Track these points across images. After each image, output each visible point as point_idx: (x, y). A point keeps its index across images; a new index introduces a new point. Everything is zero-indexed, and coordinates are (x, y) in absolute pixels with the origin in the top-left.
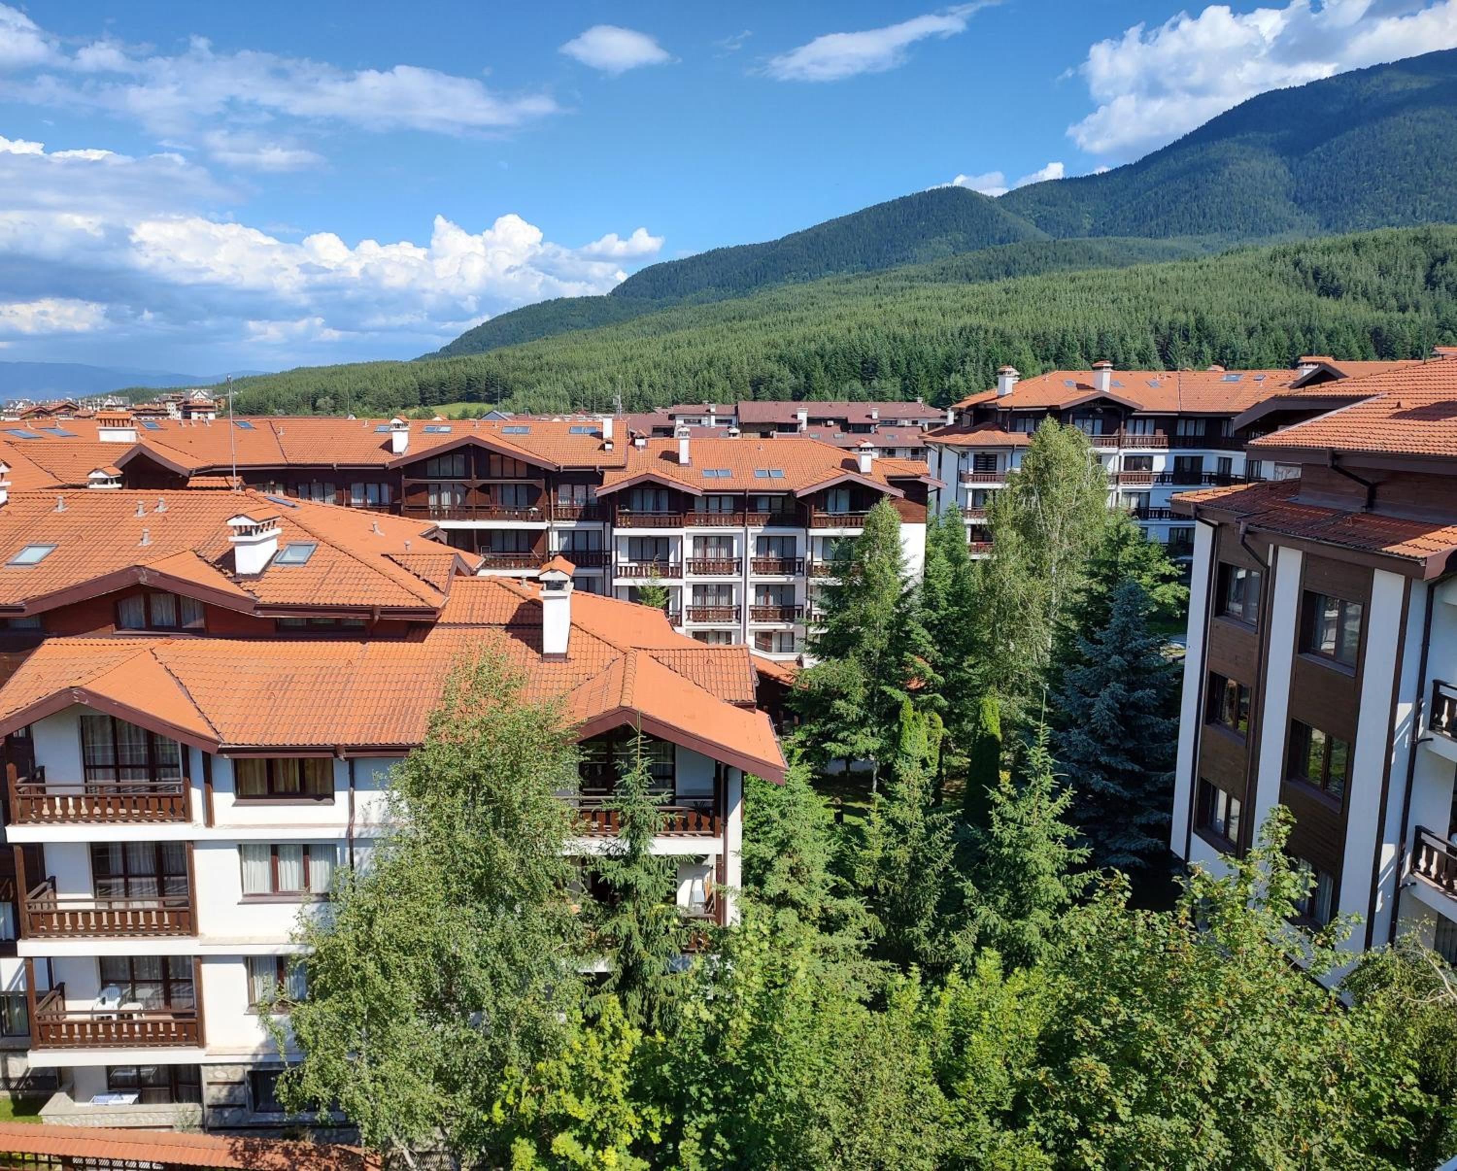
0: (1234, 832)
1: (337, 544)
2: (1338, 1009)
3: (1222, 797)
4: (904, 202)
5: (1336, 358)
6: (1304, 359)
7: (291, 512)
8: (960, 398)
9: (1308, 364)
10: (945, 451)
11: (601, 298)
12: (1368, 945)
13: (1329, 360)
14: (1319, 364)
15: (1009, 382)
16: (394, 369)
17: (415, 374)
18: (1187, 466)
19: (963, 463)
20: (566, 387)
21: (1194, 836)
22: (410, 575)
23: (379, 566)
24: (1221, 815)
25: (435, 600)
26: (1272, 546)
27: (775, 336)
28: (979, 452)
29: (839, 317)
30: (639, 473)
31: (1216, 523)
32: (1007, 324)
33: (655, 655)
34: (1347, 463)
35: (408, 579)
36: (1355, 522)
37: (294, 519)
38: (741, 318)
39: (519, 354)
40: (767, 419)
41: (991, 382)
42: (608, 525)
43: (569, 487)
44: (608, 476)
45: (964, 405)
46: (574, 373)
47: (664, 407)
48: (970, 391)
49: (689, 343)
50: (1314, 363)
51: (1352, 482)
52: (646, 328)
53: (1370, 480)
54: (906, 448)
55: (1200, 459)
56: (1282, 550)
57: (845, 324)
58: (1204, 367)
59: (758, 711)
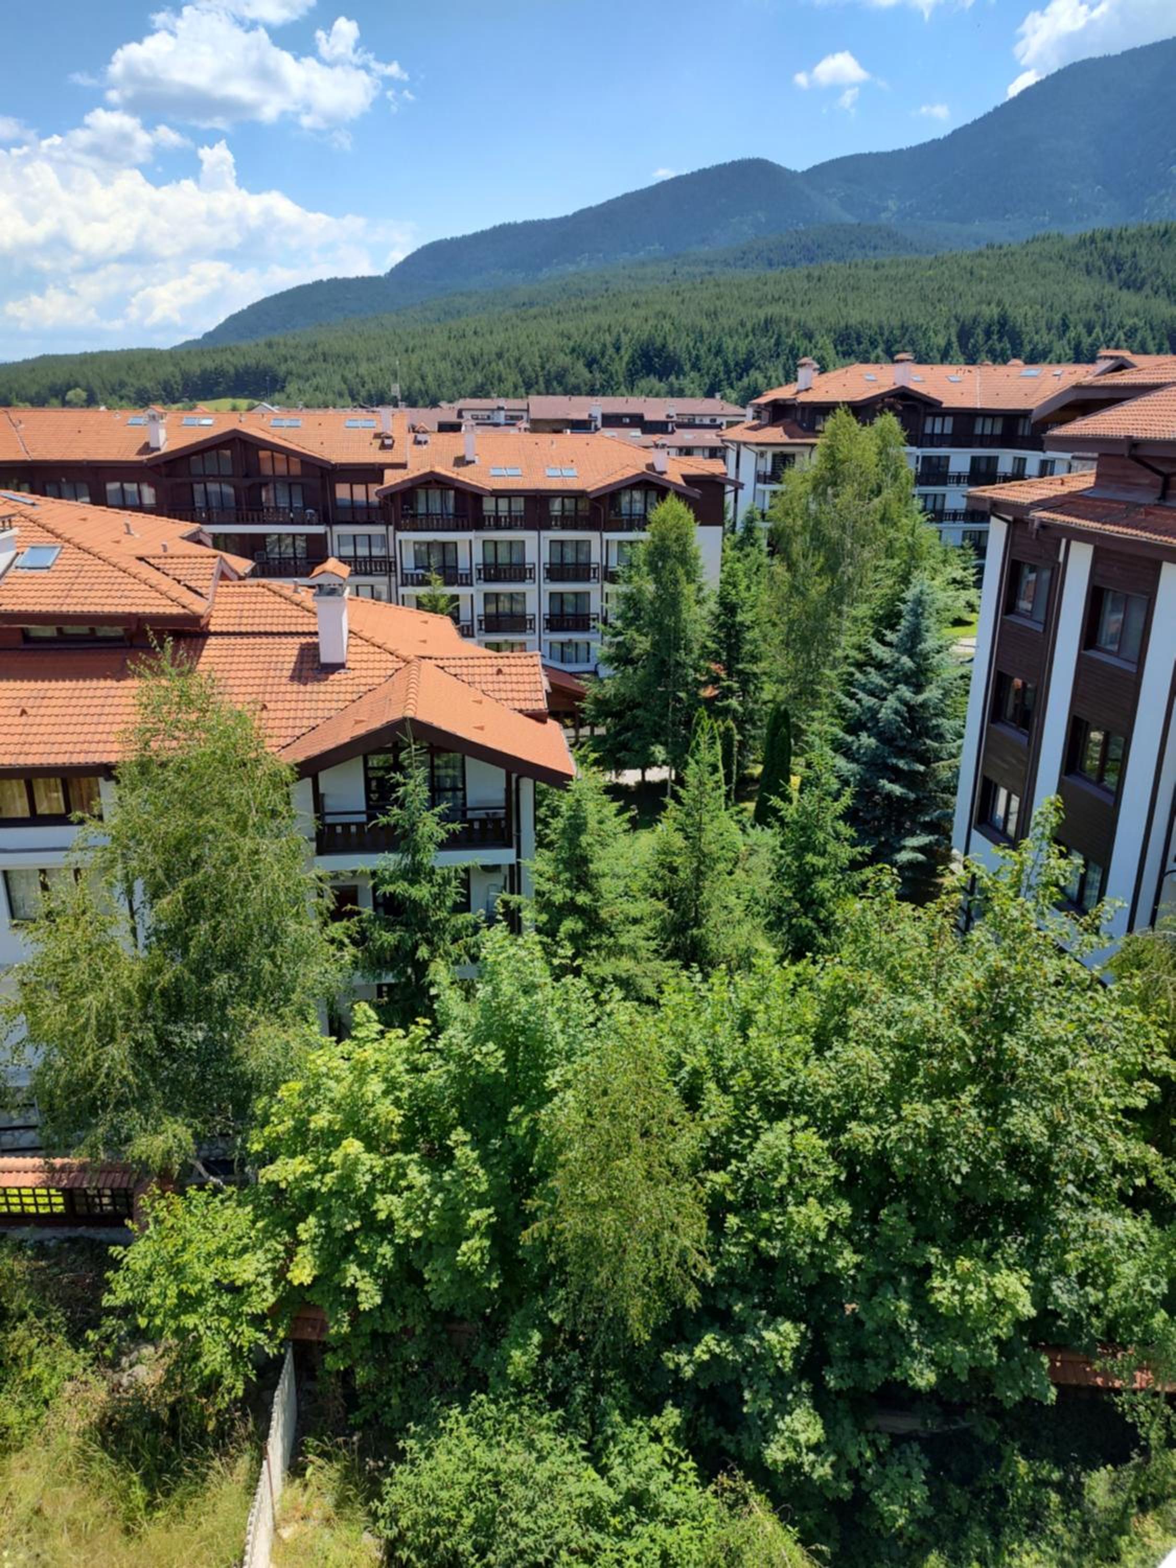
0: (1012, 828)
1: (86, 545)
2: (1099, 987)
3: (1003, 793)
4: (703, 174)
5: (1133, 352)
6: (1103, 352)
7: (29, 511)
8: (759, 394)
9: (1106, 357)
10: (743, 450)
11: (378, 278)
12: (1130, 929)
13: (1125, 354)
14: (1117, 358)
15: (808, 375)
16: (151, 356)
17: (176, 365)
18: (983, 466)
19: (761, 462)
20: (344, 380)
21: (974, 832)
22: (169, 580)
23: (133, 570)
24: (1000, 811)
25: (198, 606)
26: (1064, 541)
27: (568, 326)
28: (778, 450)
29: (636, 305)
30: (423, 471)
31: (1010, 518)
32: (809, 316)
33: (441, 663)
34: (1142, 452)
35: (166, 584)
36: (1148, 513)
37: (35, 517)
38: (532, 304)
39: (291, 342)
40: (560, 415)
41: (790, 376)
42: (391, 528)
43: (347, 486)
44: (388, 473)
45: (762, 400)
46: (353, 364)
47: (450, 402)
48: (770, 386)
49: (475, 333)
50: (1111, 358)
51: (1148, 472)
52: (428, 314)
53: (1164, 469)
54: (704, 448)
55: (996, 458)
56: (1074, 544)
57: (641, 313)
58: (1005, 362)
59: (549, 721)
